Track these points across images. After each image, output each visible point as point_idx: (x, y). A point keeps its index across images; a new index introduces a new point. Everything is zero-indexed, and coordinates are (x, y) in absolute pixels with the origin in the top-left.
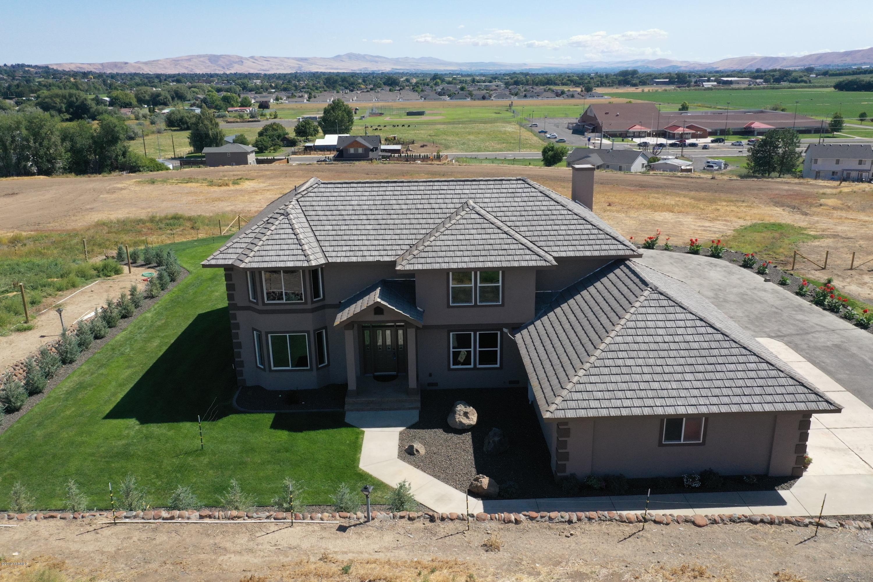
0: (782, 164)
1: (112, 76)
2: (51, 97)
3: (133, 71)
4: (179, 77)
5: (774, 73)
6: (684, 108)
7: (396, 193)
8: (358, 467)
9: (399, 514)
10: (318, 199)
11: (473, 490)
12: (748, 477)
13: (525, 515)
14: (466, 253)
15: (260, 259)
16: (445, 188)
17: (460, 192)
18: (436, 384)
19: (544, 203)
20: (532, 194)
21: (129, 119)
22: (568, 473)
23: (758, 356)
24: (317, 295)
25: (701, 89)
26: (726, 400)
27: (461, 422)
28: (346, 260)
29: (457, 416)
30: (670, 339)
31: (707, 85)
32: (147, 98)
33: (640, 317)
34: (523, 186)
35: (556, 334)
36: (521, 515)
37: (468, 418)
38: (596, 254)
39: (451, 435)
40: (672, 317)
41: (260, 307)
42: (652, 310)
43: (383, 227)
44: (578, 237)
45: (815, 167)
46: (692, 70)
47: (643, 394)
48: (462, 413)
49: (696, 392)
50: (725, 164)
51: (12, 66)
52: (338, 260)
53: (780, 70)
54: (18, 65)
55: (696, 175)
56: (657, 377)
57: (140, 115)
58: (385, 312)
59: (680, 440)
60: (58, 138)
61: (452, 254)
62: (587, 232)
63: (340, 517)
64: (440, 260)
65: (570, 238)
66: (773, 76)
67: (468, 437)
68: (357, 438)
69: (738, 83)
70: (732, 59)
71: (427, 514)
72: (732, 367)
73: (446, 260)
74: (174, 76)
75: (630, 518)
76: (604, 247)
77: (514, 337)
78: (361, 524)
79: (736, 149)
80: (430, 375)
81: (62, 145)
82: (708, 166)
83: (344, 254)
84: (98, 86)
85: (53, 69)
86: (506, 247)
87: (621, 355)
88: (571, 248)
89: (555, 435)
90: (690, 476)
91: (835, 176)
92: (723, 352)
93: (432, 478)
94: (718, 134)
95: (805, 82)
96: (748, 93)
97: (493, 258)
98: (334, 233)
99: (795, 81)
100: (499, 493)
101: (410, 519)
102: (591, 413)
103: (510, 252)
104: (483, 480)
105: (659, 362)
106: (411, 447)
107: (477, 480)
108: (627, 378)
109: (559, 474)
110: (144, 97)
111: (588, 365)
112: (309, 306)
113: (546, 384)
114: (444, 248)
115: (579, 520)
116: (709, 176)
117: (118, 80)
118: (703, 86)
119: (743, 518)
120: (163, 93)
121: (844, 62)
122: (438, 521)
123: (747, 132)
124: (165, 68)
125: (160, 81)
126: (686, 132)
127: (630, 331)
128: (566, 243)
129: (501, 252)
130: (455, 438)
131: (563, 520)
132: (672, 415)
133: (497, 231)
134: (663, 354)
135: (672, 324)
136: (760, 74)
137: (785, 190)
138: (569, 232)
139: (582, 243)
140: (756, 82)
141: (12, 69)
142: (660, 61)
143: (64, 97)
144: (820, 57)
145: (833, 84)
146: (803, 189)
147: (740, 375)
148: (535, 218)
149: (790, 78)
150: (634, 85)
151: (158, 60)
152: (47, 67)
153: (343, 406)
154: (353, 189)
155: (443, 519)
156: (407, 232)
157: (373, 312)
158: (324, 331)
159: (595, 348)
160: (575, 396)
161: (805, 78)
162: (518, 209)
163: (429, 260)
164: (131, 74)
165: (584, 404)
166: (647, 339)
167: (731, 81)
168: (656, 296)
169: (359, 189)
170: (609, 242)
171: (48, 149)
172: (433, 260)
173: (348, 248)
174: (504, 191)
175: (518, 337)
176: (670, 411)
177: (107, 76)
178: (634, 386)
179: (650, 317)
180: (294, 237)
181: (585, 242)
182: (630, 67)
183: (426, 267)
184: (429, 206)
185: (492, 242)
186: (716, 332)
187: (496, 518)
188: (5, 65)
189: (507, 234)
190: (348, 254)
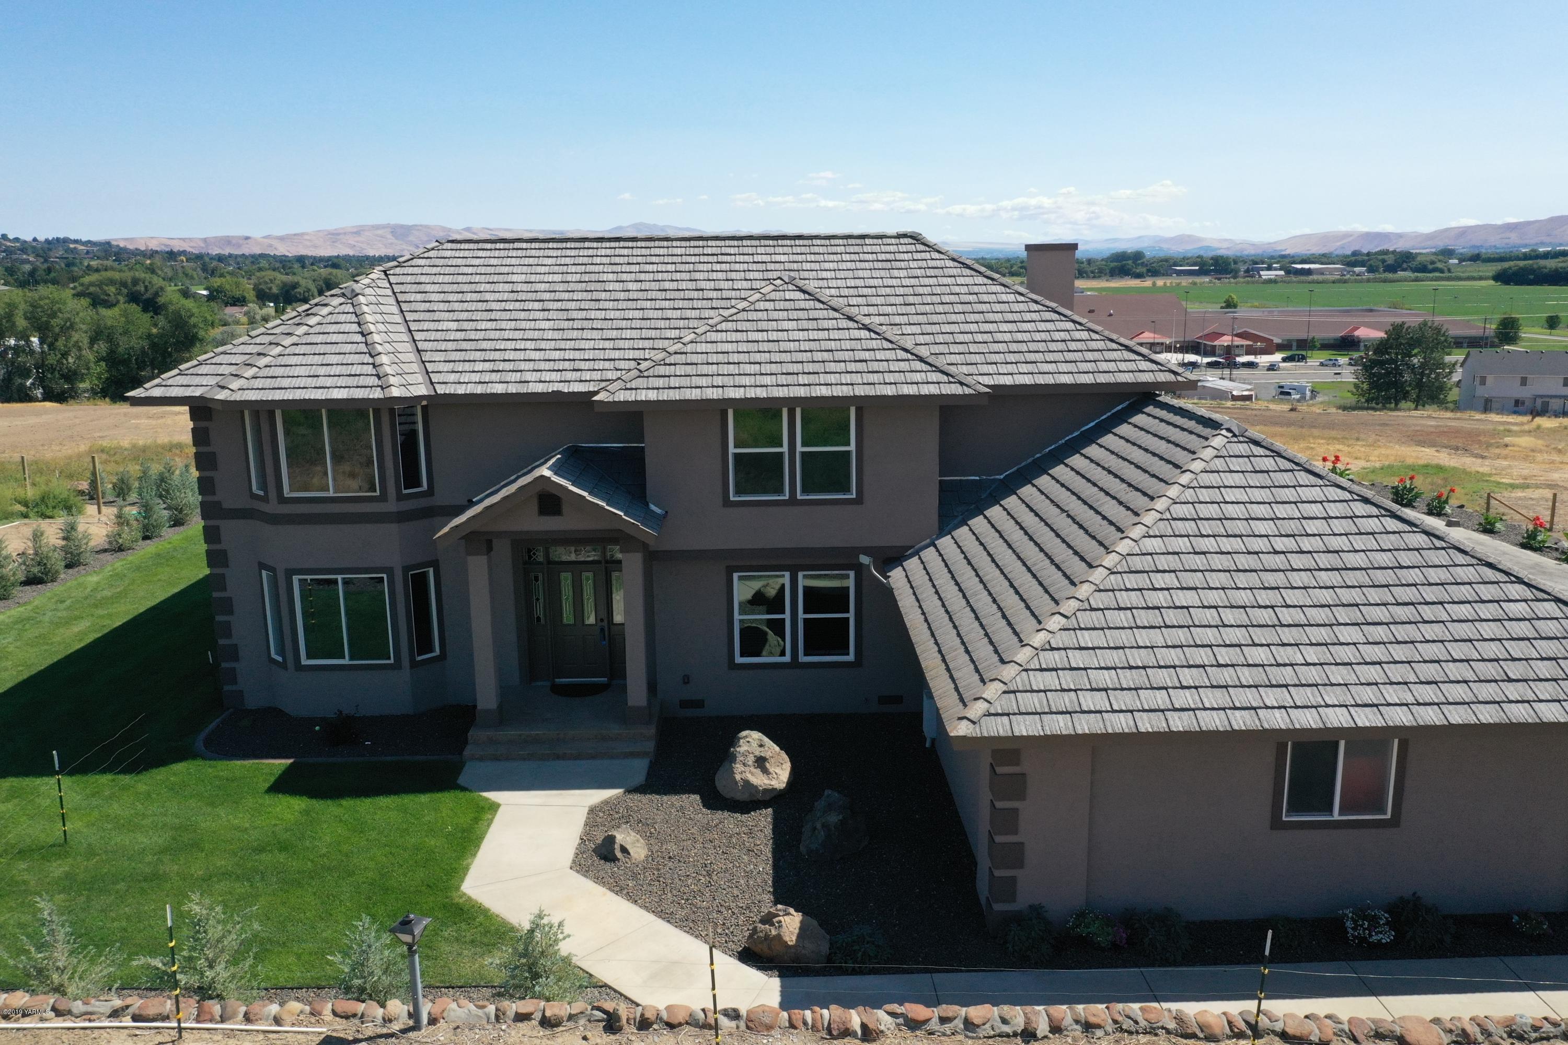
0: (1420, 385)
1: (220, 258)
2: (100, 284)
3: (257, 251)
4: (335, 261)
5: (1385, 257)
6: (1230, 304)
7: (617, 260)
8: (458, 888)
9: (513, 1007)
10: (435, 270)
11: (757, 949)
12: (1524, 916)
13: (892, 1014)
14: (767, 368)
15: (268, 383)
16: (732, 251)
17: (766, 258)
18: (699, 704)
19: (960, 280)
20: (931, 263)
21: (237, 323)
22: (1022, 902)
23: (1529, 585)
24: (412, 479)
25: (1257, 282)
26: (1458, 692)
27: (747, 783)
28: (479, 389)
29: (738, 767)
30: (1290, 543)
31: (1266, 275)
32: (275, 290)
33: (1205, 495)
34: (912, 248)
35: (989, 554)
36: (881, 1013)
37: (765, 771)
38: (1087, 379)
39: (719, 815)
40: (1288, 494)
41: (273, 507)
42: (1238, 479)
43: (577, 324)
44: (1042, 347)
45: (1482, 392)
46: (1239, 254)
47: (1227, 676)
48: (751, 760)
49: (1373, 673)
50: (1312, 391)
51: (47, 241)
52: (461, 390)
53: (1394, 252)
54: (58, 239)
55: (1262, 405)
56: (1259, 635)
57: (258, 317)
58: (565, 509)
59: (1330, 810)
60: (83, 335)
61: (732, 369)
62: (1063, 335)
63: (335, 1013)
64: (703, 381)
65: (1023, 347)
66: (1384, 261)
67: (763, 820)
68: (476, 820)
69: (1322, 274)
70: (1309, 236)
71: (599, 1009)
72: (1464, 611)
73: (718, 381)
74: (329, 259)
75: (1209, 1026)
76: (1104, 366)
77: (887, 577)
78: (392, 1035)
79: (1330, 371)
80: (686, 680)
81: (91, 348)
82: (1282, 393)
83: (476, 377)
84: (190, 272)
85: (118, 246)
86: (867, 355)
87: (1159, 580)
88: (1024, 368)
89: (985, 796)
90: (1362, 914)
91: (1521, 408)
92: (1434, 575)
93: (651, 917)
94: (1294, 347)
95: (1442, 271)
96: (1342, 288)
97: (832, 379)
98: (460, 335)
99: (1423, 269)
100: (829, 959)
101: (546, 1023)
102: (1085, 725)
103: (875, 366)
104: (786, 920)
105: (1264, 597)
106: (610, 840)
107: (768, 919)
108: (1181, 636)
109: (997, 907)
110: (270, 289)
111: (1074, 604)
112: (391, 506)
113: (959, 660)
114: (714, 358)
115: (1056, 1029)
116: (1287, 407)
117: (229, 265)
118: (1260, 276)
119: (1547, 1027)
120: (303, 282)
121: (1507, 241)
122: (630, 1030)
123: (1346, 344)
124: (316, 247)
125: (303, 267)
126: (1236, 343)
127: (1180, 527)
128: (1011, 358)
129: (852, 367)
130: (730, 821)
131: (1006, 1029)
132: (1311, 731)
133: (844, 323)
134: (1271, 579)
135: (1291, 511)
136: (1360, 258)
137: (1431, 426)
138: (1019, 336)
139: (1050, 357)
140: (1354, 272)
141: (47, 246)
142: (1181, 239)
143: (124, 284)
144: (1464, 232)
145: (1490, 274)
146: (1467, 425)
147: (1488, 630)
148: (940, 308)
149: (1414, 264)
150: (1139, 276)
151: (303, 234)
152: (108, 243)
153: (461, 753)
154: (520, 253)
155: (644, 1024)
156: (635, 334)
157: (535, 508)
158: (431, 570)
159: (1090, 566)
160: (1039, 680)
161: (1439, 265)
162: (901, 291)
163: (674, 382)
164: (253, 256)
165: (1066, 701)
166: (1227, 544)
167: (1309, 269)
168: (1243, 448)
169: (533, 253)
170: (1116, 355)
171: (65, 355)
172: (685, 382)
173: (488, 366)
174: (870, 257)
175: (896, 577)
176: (1307, 720)
177: (211, 259)
178: (1203, 656)
179: (1230, 495)
180: (359, 338)
181: (1059, 356)
182: (1129, 247)
183: (665, 396)
184: (691, 285)
185: (832, 345)
186: (1407, 528)
187: (805, 1023)
188: (35, 240)
189: (870, 330)
190: (487, 377)
